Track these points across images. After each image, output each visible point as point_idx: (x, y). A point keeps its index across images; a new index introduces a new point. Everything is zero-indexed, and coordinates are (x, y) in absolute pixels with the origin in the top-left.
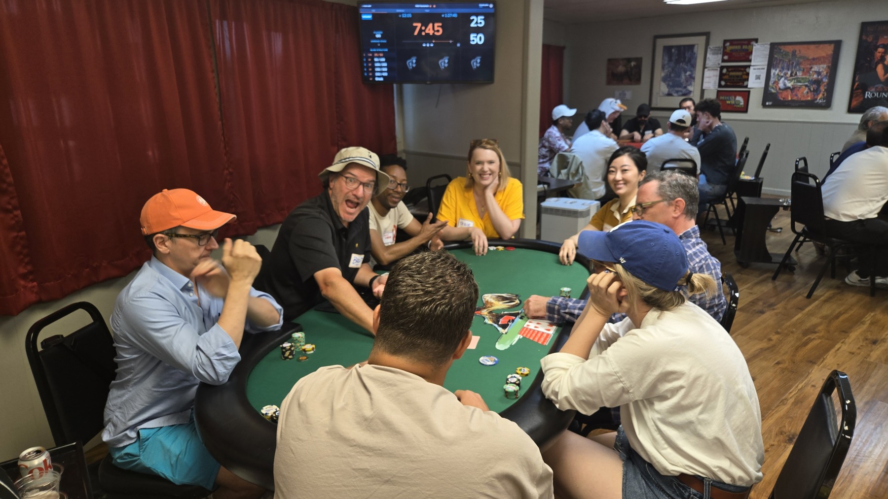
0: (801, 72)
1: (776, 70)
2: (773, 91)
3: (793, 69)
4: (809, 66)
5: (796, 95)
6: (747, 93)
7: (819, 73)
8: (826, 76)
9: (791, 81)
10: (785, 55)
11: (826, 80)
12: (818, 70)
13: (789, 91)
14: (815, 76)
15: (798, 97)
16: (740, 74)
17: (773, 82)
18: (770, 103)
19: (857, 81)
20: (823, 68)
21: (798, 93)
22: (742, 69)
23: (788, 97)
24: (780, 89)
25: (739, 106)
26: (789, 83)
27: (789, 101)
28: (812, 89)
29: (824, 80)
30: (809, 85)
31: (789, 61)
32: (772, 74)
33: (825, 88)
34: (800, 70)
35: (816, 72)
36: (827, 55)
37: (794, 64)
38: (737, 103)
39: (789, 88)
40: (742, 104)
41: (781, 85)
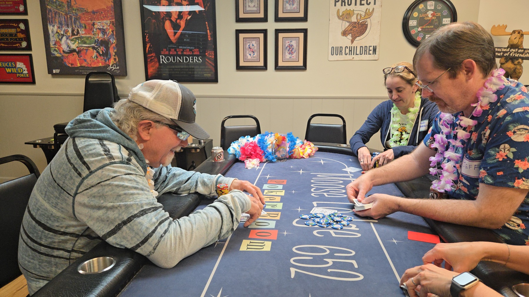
0: (83, 29)
1: (54, 26)
2: (57, 55)
3: (74, 26)
4: (90, 21)
5: (85, 60)
6: (28, 58)
7: (104, 31)
8: (113, 35)
9: (75, 42)
10: (60, 6)
11: (113, 41)
12: (102, 27)
13: (75, 53)
14: (101, 35)
15: (89, 64)
16: (13, 31)
17: (54, 43)
18: (58, 71)
19: (148, 42)
20: (107, 24)
21: (86, 56)
22: (14, 25)
23: (77, 64)
24: (63, 51)
25: (22, 75)
26: (74, 44)
27: (78, 68)
28: (101, 53)
29: (111, 40)
30: (96, 47)
31: (66, 14)
32: (50, 32)
33: (115, 50)
34: (81, 26)
35: (100, 29)
36: (107, 7)
37: (73, 19)
38: (19, 72)
39: (74, 51)
40: (26, 72)
41: (64, 47)
